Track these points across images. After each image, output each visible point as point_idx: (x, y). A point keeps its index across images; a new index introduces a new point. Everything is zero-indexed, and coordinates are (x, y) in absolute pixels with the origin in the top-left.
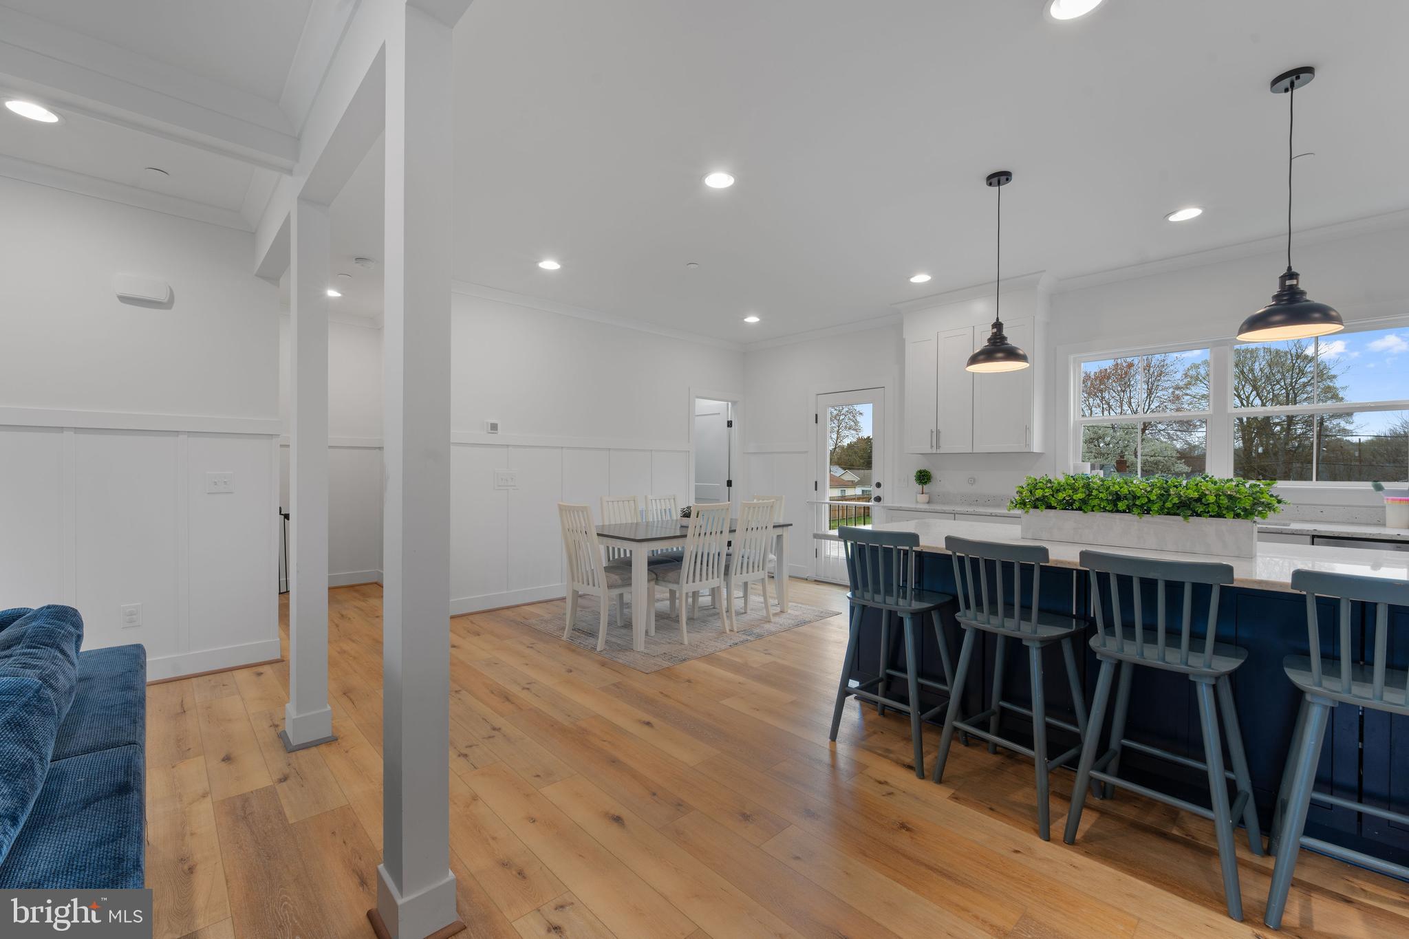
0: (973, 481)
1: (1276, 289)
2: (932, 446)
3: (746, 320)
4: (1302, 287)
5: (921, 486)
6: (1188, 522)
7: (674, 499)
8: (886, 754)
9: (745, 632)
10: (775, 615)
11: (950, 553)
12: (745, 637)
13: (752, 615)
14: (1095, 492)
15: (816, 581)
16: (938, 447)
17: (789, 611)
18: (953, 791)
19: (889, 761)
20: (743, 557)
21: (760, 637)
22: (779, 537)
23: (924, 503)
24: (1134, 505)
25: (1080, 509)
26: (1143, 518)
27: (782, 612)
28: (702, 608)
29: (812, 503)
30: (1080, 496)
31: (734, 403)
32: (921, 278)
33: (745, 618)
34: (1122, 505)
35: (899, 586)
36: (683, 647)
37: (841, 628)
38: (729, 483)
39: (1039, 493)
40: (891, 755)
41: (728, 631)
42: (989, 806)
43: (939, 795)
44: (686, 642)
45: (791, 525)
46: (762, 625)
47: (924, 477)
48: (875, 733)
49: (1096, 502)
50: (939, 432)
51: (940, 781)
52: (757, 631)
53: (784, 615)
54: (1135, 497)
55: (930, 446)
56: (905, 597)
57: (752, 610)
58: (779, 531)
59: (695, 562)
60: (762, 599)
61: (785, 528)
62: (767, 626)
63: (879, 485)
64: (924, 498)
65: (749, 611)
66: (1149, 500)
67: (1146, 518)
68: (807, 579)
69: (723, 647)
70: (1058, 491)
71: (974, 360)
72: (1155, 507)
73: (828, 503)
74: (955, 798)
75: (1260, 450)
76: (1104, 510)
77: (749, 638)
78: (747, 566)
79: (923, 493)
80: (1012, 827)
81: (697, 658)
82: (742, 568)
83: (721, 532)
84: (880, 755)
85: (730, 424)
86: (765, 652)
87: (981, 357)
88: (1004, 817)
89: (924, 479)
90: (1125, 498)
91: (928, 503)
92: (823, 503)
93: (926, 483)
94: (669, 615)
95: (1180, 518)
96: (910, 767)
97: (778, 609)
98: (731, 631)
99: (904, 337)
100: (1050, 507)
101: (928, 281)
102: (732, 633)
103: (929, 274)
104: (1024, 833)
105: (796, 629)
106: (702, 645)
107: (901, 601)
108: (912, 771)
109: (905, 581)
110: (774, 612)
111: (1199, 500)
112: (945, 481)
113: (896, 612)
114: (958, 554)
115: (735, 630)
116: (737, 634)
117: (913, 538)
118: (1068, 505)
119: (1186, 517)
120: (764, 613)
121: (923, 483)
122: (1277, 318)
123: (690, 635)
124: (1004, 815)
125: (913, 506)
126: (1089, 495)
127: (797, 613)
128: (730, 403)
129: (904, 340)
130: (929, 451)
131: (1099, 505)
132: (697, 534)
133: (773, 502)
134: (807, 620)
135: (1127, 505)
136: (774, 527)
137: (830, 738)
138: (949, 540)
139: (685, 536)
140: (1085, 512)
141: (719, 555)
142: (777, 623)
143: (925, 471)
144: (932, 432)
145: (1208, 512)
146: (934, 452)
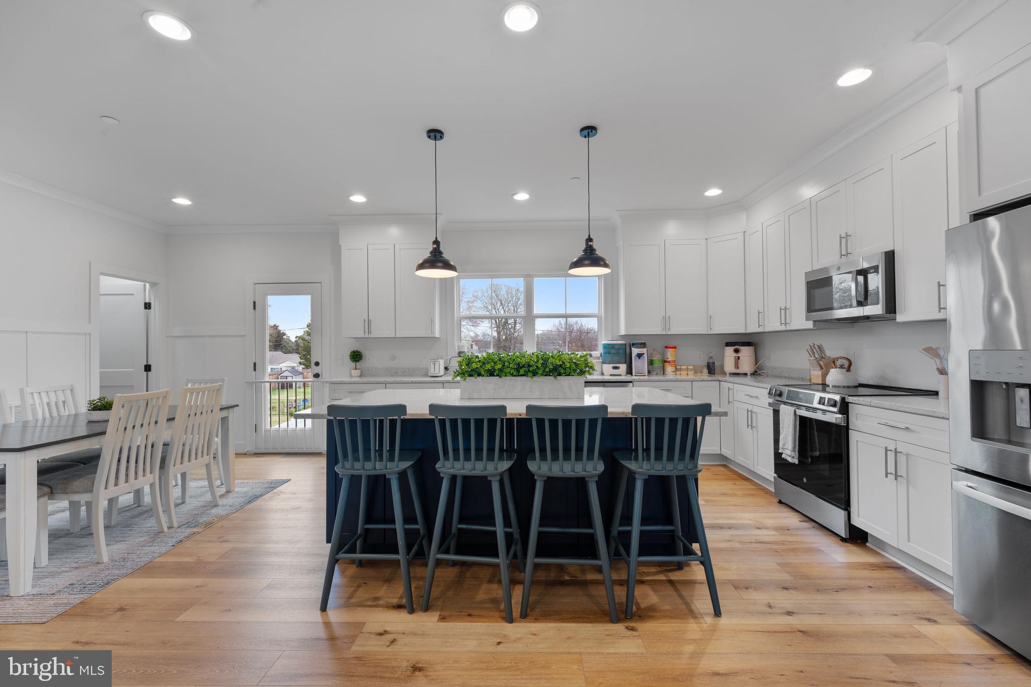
0: (393, 358)
1: (584, 246)
2: (365, 332)
3: (174, 200)
4: (595, 247)
5: (354, 363)
6: (557, 380)
7: (72, 390)
8: (375, 603)
9: (188, 524)
10: (222, 496)
11: (433, 417)
12: (189, 531)
13: (192, 504)
14: (507, 364)
15: (255, 454)
16: (369, 332)
17: (236, 490)
18: (438, 613)
19: (381, 609)
20: (183, 445)
21: (209, 525)
22: (224, 420)
23: (357, 377)
24: (529, 371)
25: (498, 375)
26: (534, 379)
27: (228, 492)
28: (122, 511)
29: (251, 383)
30: (499, 366)
31: (153, 285)
32: (358, 198)
33: (184, 508)
34: (522, 371)
35: (376, 450)
36: (101, 567)
37: (295, 494)
38: (148, 368)
39: (474, 366)
40: (380, 602)
41: (166, 530)
42: (467, 614)
43: (427, 621)
44: (106, 559)
45: (238, 406)
46: (209, 512)
47: (356, 356)
48: (359, 586)
49: (508, 370)
50: (370, 321)
51: (427, 608)
52: (204, 519)
53: (231, 495)
54: (529, 366)
55: (363, 332)
56: (381, 460)
57: (191, 497)
58: (224, 414)
59: (119, 461)
60: (206, 483)
61: (231, 410)
62: (214, 511)
63: (317, 364)
64: (357, 372)
65: (187, 500)
66: (537, 367)
67: (535, 378)
68: (246, 454)
69: (163, 550)
70: (484, 363)
71: (421, 267)
72: (540, 372)
73: (268, 382)
74: (443, 619)
75: (504, 338)
76: (512, 375)
77: (195, 530)
78: (188, 454)
79: (356, 369)
80: (488, 624)
81: (126, 576)
82: (182, 457)
83: (156, 422)
84: (370, 606)
85: (148, 306)
86: (221, 540)
87: (427, 265)
88: (480, 617)
89: (357, 358)
90: (523, 366)
91: (360, 376)
92: (262, 382)
93: (358, 361)
94: (69, 530)
95: (552, 378)
96: (399, 607)
97: (223, 490)
98: (169, 528)
99: (340, 244)
100: (479, 375)
101: (364, 202)
102: (172, 530)
103: (365, 196)
104: (496, 624)
105: (249, 506)
106: (130, 556)
107: (389, 465)
108: (402, 610)
109: (381, 444)
110: (219, 494)
111: (561, 366)
112: (372, 359)
113: (385, 475)
114: (439, 417)
115: (175, 524)
116: (179, 530)
117: (402, 408)
118: (491, 373)
119: (555, 377)
120: (208, 497)
121: (356, 361)
122: (587, 262)
123: (111, 547)
124: (479, 616)
125: (347, 379)
126: (504, 366)
127: (245, 490)
128: (147, 285)
129: (340, 246)
130: (363, 336)
131: (510, 372)
132: (121, 428)
133: (220, 385)
134: (258, 494)
135: (525, 371)
136: (221, 409)
137: (320, 610)
138: (433, 407)
139: (104, 433)
140: (501, 377)
141: (152, 446)
142: (226, 505)
143: (357, 351)
144: (365, 321)
145: (565, 373)
146: (367, 336)
